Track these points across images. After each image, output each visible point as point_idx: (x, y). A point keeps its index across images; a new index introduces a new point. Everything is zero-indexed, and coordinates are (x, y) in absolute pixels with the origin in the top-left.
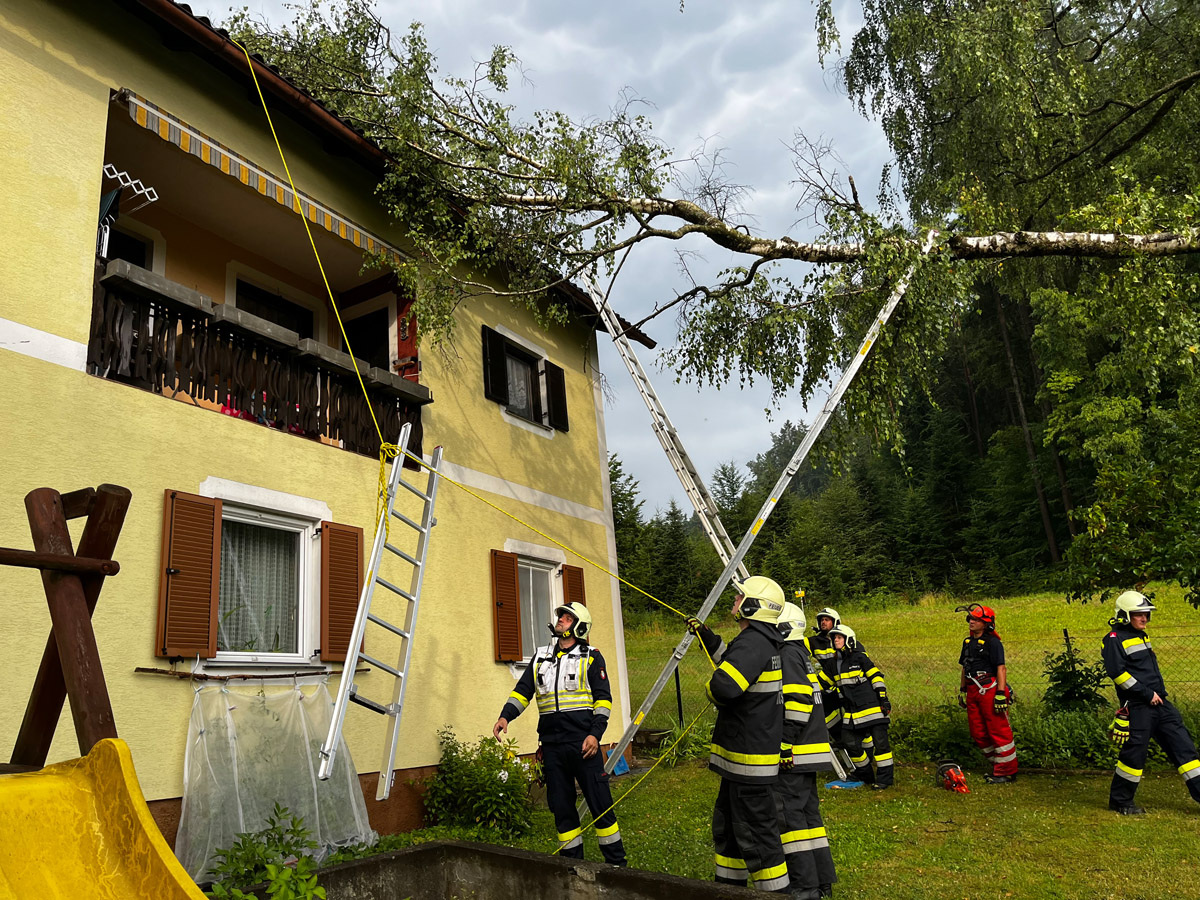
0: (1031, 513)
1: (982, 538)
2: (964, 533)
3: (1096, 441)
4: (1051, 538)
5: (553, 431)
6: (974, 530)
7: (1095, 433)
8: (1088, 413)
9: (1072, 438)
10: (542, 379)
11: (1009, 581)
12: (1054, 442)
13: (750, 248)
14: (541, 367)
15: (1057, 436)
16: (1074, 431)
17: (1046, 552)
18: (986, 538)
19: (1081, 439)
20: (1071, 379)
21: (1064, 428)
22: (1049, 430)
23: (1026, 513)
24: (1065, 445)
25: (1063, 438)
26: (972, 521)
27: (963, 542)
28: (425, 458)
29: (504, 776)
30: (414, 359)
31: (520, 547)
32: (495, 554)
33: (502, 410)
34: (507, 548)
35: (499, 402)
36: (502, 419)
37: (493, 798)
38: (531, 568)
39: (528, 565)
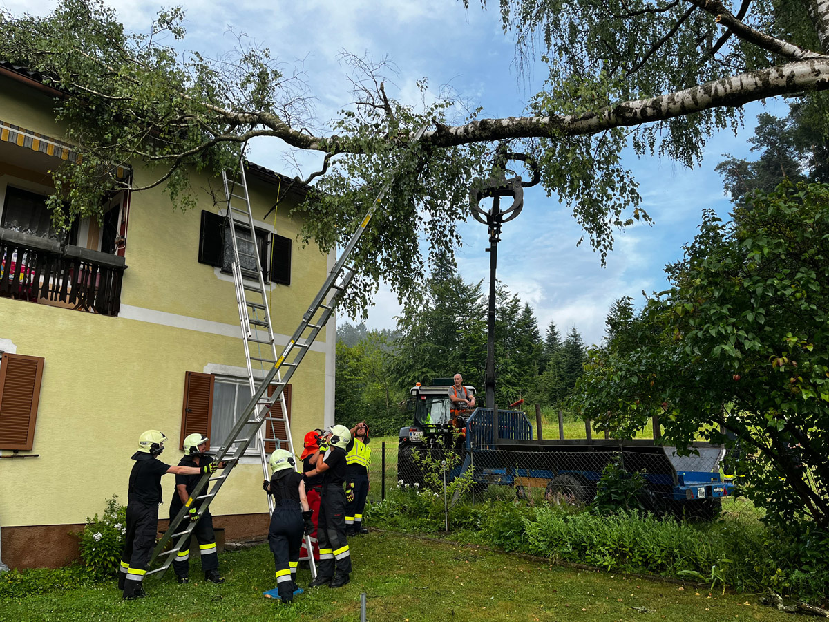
5: (273, 285)
10: (269, 247)
14: (269, 239)
28: (123, 307)
29: (97, 536)
30: (123, 237)
31: (223, 369)
32: (189, 374)
33: (217, 271)
34: (207, 370)
35: (213, 266)
36: (215, 277)
37: (89, 552)
38: (238, 384)
39: (234, 381)
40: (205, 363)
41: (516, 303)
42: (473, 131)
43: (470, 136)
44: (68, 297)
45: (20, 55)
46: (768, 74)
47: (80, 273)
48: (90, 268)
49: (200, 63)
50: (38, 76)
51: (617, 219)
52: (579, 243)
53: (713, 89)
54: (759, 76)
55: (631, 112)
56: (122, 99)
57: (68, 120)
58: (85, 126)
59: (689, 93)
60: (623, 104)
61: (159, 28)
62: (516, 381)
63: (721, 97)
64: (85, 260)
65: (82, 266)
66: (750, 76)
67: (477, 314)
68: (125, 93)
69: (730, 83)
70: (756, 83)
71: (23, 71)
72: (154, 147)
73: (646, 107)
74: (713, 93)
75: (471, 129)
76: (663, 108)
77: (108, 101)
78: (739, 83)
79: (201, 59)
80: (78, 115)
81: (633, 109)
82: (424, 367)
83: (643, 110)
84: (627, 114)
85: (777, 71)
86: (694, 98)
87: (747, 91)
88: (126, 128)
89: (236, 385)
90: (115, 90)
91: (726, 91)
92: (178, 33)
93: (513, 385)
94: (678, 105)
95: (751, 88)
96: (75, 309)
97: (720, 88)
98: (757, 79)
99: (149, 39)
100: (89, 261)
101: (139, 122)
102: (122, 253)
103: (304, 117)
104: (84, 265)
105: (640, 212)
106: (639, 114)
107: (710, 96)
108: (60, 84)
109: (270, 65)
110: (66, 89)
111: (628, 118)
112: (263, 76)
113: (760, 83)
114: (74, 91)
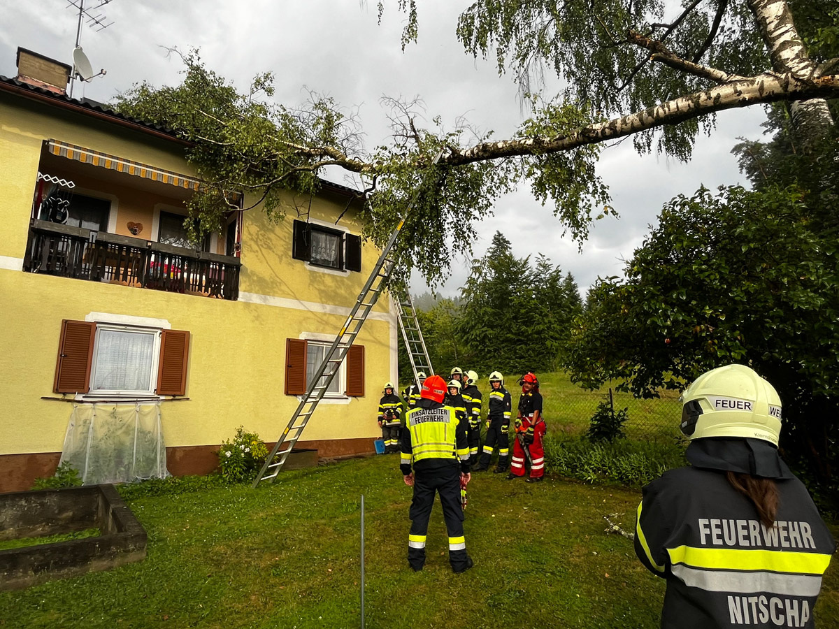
5: (349, 272)
14: (344, 238)
28: (241, 294)
29: (228, 454)
30: (238, 243)
31: (313, 336)
32: (288, 340)
33: (306, 264)
34: (302, 337)
35: (303, 260)
37: (223, 464)
38: (325, 346)
39: (321, 345)
40: (300, 332)
41: (558, 273)
42: (477, 153)
43: (476, 156)
44: (203, 288)
45: (161, 118)
46: (699, 97)
47: (211, 270)
48: (217, 267)
49: (284, 113)
50: (173, 133)
51: (588, 216)
52: (563, 235)
53: (655, 112)
54: (692, 100)
55: (594, 133)
56: (231, 145)
57: (196, 163)
58: (207, 165)
59: (637, 116)
60: (588, 127)
61: (255, 90)
62: (557, 336)
63: (662, 118)
64: (213, 262)
65: (211, 266)
66: (684, 100)
67: (525, 283)
68: (232, 140)
69: (668, 107)
70: (689, 105)
71: (162, 130)
72: (255, 177)
73: (605, 128)
74: (655, 115)
75: (475, 151)
76: (617, 129)
77: (222, 146)
78: (675, 106)
79: (285, 110)
80: (203, 158)
81: (595, 130)
82: (483, 327)
83: (603, 130)
84: (591, 135)
85: (706, 94)
86: (641, 120)
87: (682, 112)
88: (235, 165)
89: (323, 347)
90: (226, 138)
91: (665, 113)
92: (270, 91)
93: (556, 339)
94: (629, 125)
95: (685, 110)
96: (208, 296)
97: (661, 111)
98: (690, 101)
99: (249, 97)
100: (216, 262)
101: (244, 160)
102: (239, 254)
103: (357, 148)
104: (213, 265)
105: (608, 209)
106: (600, 134)
107: (653, 117)
108: (188, 137)
109: (334, 108)
110: (193, 140)
111: (592, 138)
112: (329, 119)
113: (692, 105)
114: (198, 141)
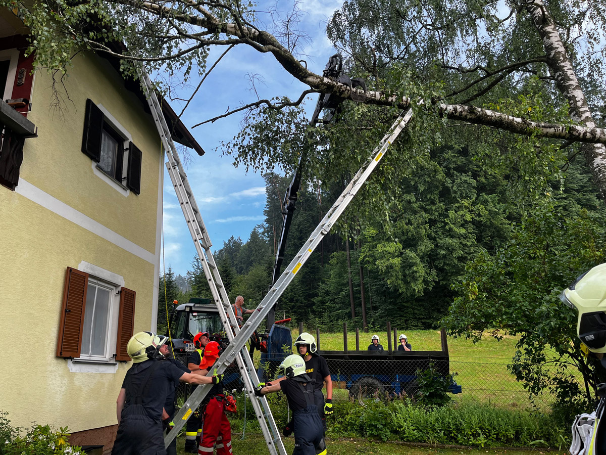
0: (345, 293)
1: (323, 303)
2: (315, 300)
3: (382, 261)
4: (352, 306)
5: (129, 191)
6: (320, 298)
7: (382, 258)
8: (380, 248)
9: (371, 260)
10: (126, 155)
11: (333, 325)
12: (363, 260)
13: (306, 77)
14: (126, 145)
15: (364, 257)
16: (372, 256)
17: (349, 312)
18: (324, 303)
19: (375, 260)
20: (374, 232)
21: (368, 254)
22: (362, 254)
23: (344, 293)
24: (368, 262)
25: (367, 259)
26: (319, 294)
27: (314, 304)
28: (21, 181)
30: (25, 101)
32: (70, 271)
33: (94, 164)
34: (81, 268)
35: (91, 159)
36: (92, 171)
39: (95, 283)
89: (96, 288)
